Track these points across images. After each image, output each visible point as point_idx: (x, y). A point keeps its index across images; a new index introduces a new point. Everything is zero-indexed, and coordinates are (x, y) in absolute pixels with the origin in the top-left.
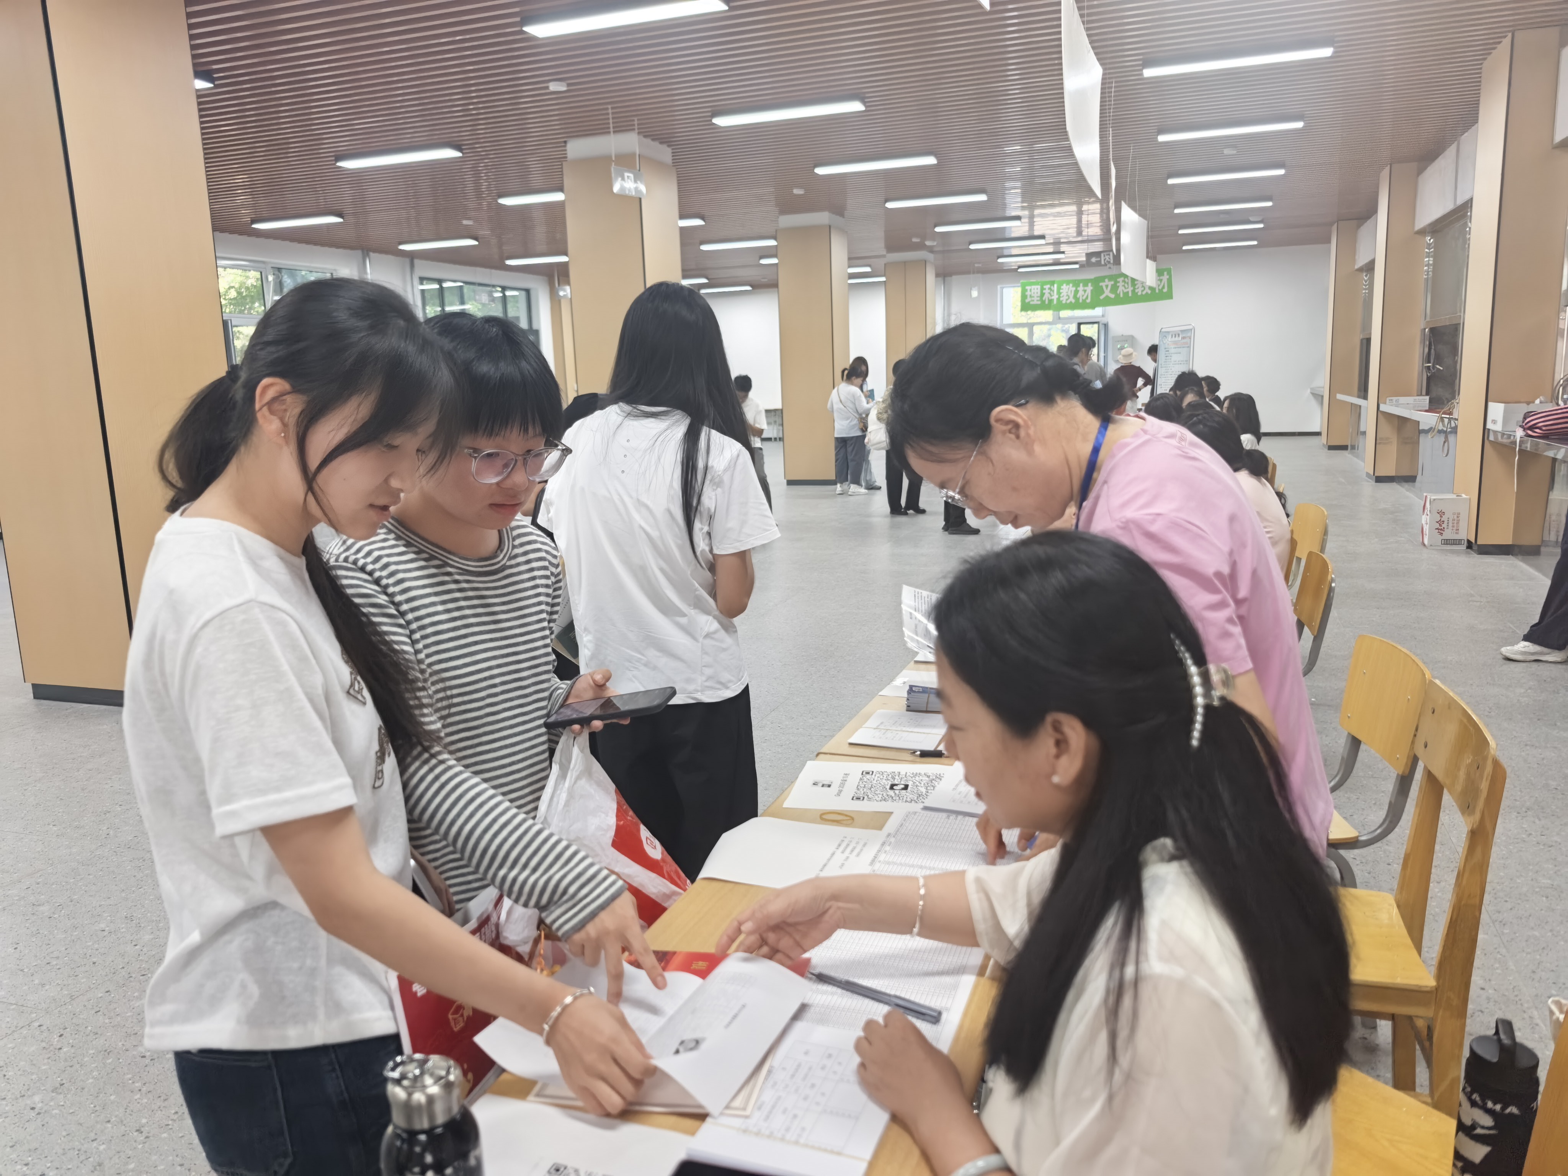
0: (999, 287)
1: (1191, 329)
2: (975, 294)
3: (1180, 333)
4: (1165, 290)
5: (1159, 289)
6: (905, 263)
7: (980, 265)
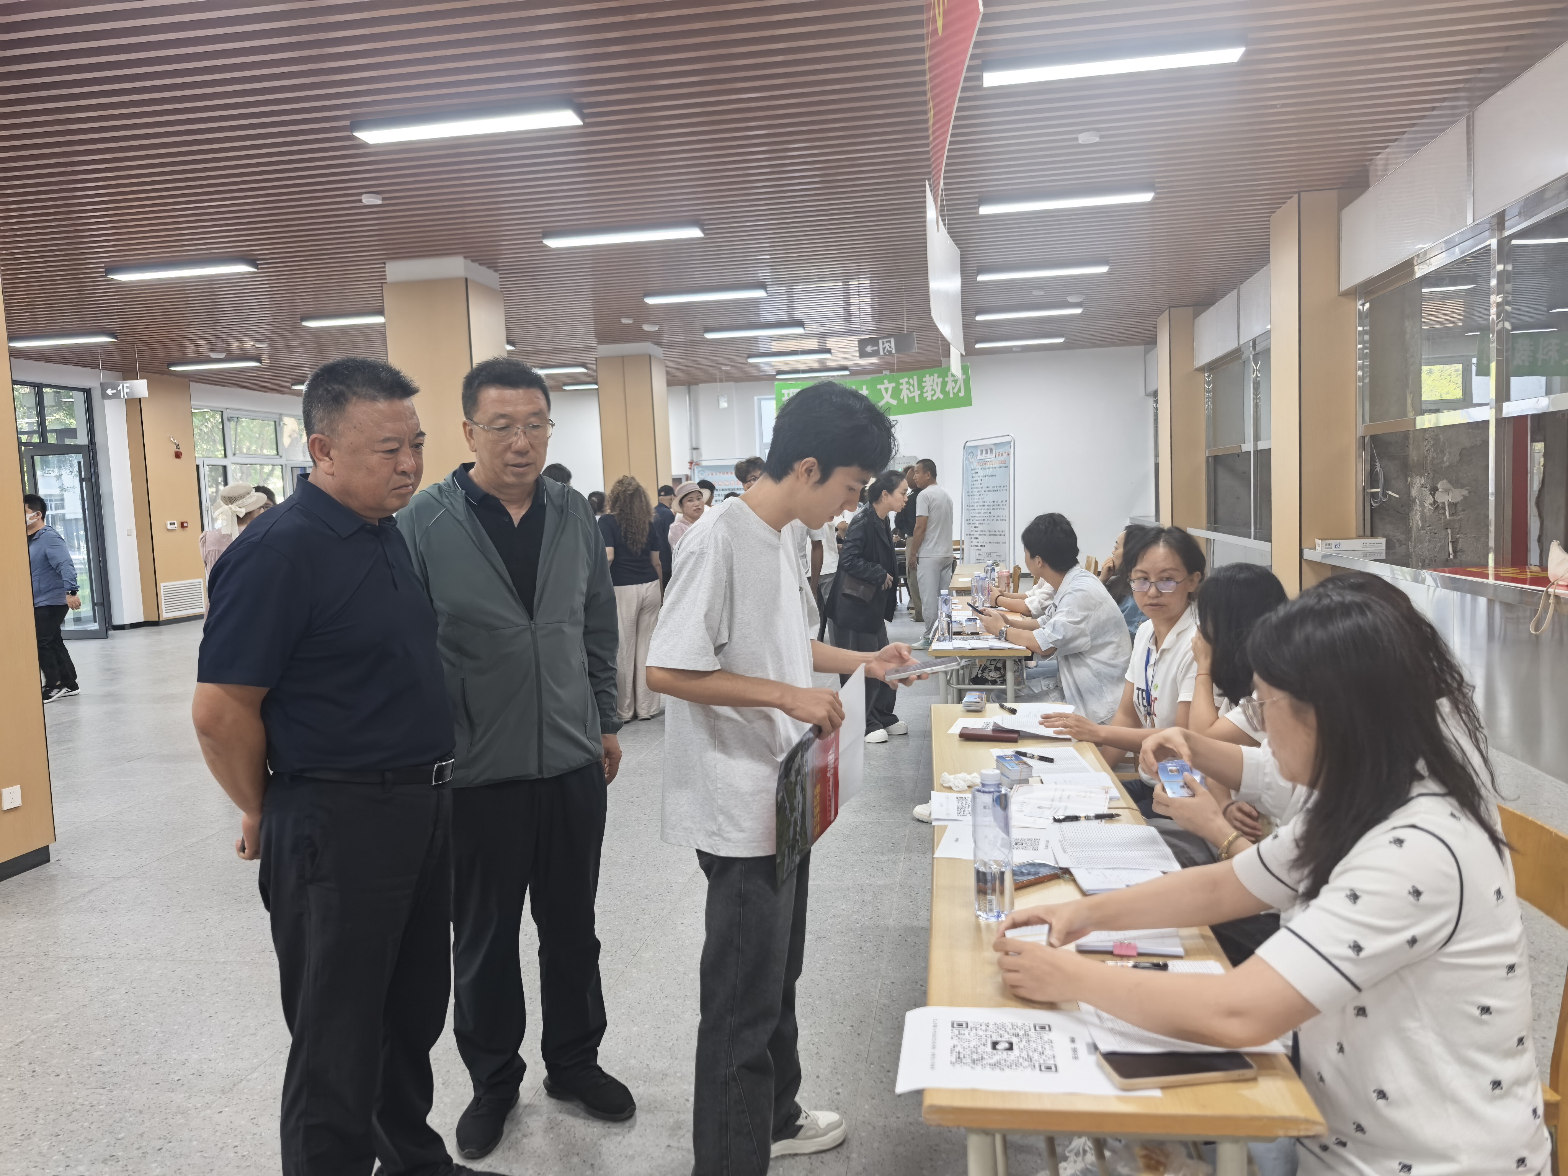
0: (756, 398)
1: (1010, 442)
2: (724, 404)
3: (993, 447)
4: (962, 394)
5: (954, 393)
6: (623, 358)
7: (728, 368)
